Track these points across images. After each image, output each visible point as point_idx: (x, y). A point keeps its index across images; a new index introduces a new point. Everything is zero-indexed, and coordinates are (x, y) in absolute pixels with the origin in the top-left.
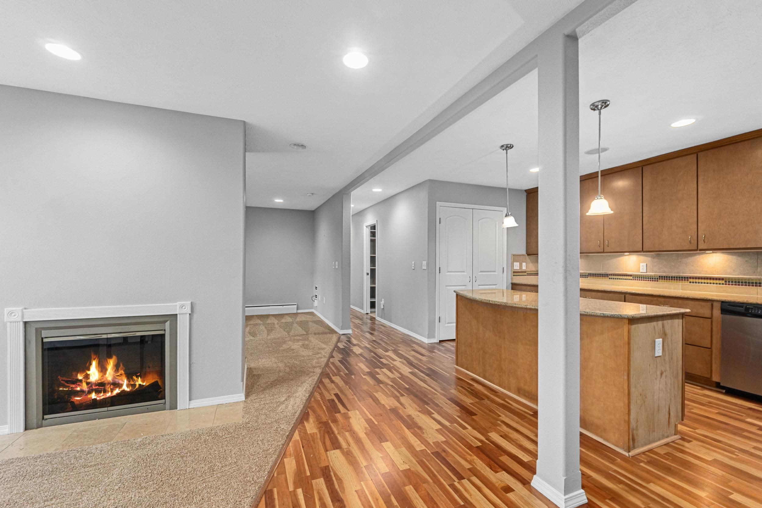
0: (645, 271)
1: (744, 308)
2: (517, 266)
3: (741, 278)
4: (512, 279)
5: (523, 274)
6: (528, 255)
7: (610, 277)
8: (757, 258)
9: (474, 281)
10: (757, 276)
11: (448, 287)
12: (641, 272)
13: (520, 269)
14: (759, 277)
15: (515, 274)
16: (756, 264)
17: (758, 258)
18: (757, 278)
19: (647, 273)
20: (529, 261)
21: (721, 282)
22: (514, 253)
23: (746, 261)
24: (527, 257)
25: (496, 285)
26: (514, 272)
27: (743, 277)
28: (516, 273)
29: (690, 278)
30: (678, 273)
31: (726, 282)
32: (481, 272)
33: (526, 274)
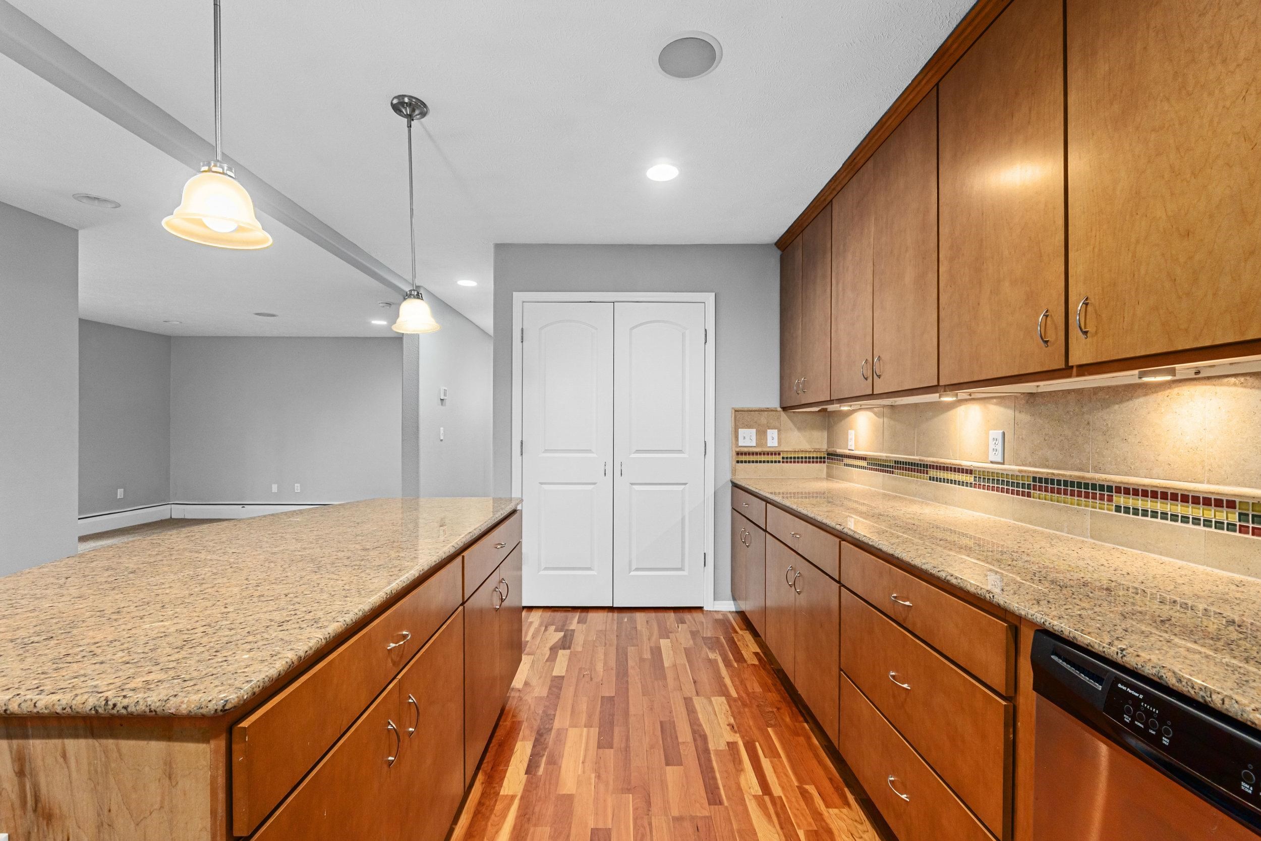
0: (1000, 460)
2: (748, 438)
4: (734, 471)
5: (774, 458)
6: (784, 409)
7: (933, 473)
9: (617, 473)
11: (545, 487)
12: (992, 462)
13: (757, 446)
15: (744, 458)
19: (1003, 463)
20: (791, 425)
21: (1222, 515)
22: (739, 406)
24: (783, 413)
25: (685, 484)
26: (738, 454)
28: (743, 456)
29: (1118, 490)
30: (1081, 470)
31: (1243, 516)
32: (638, 451)
33: (778, 458)
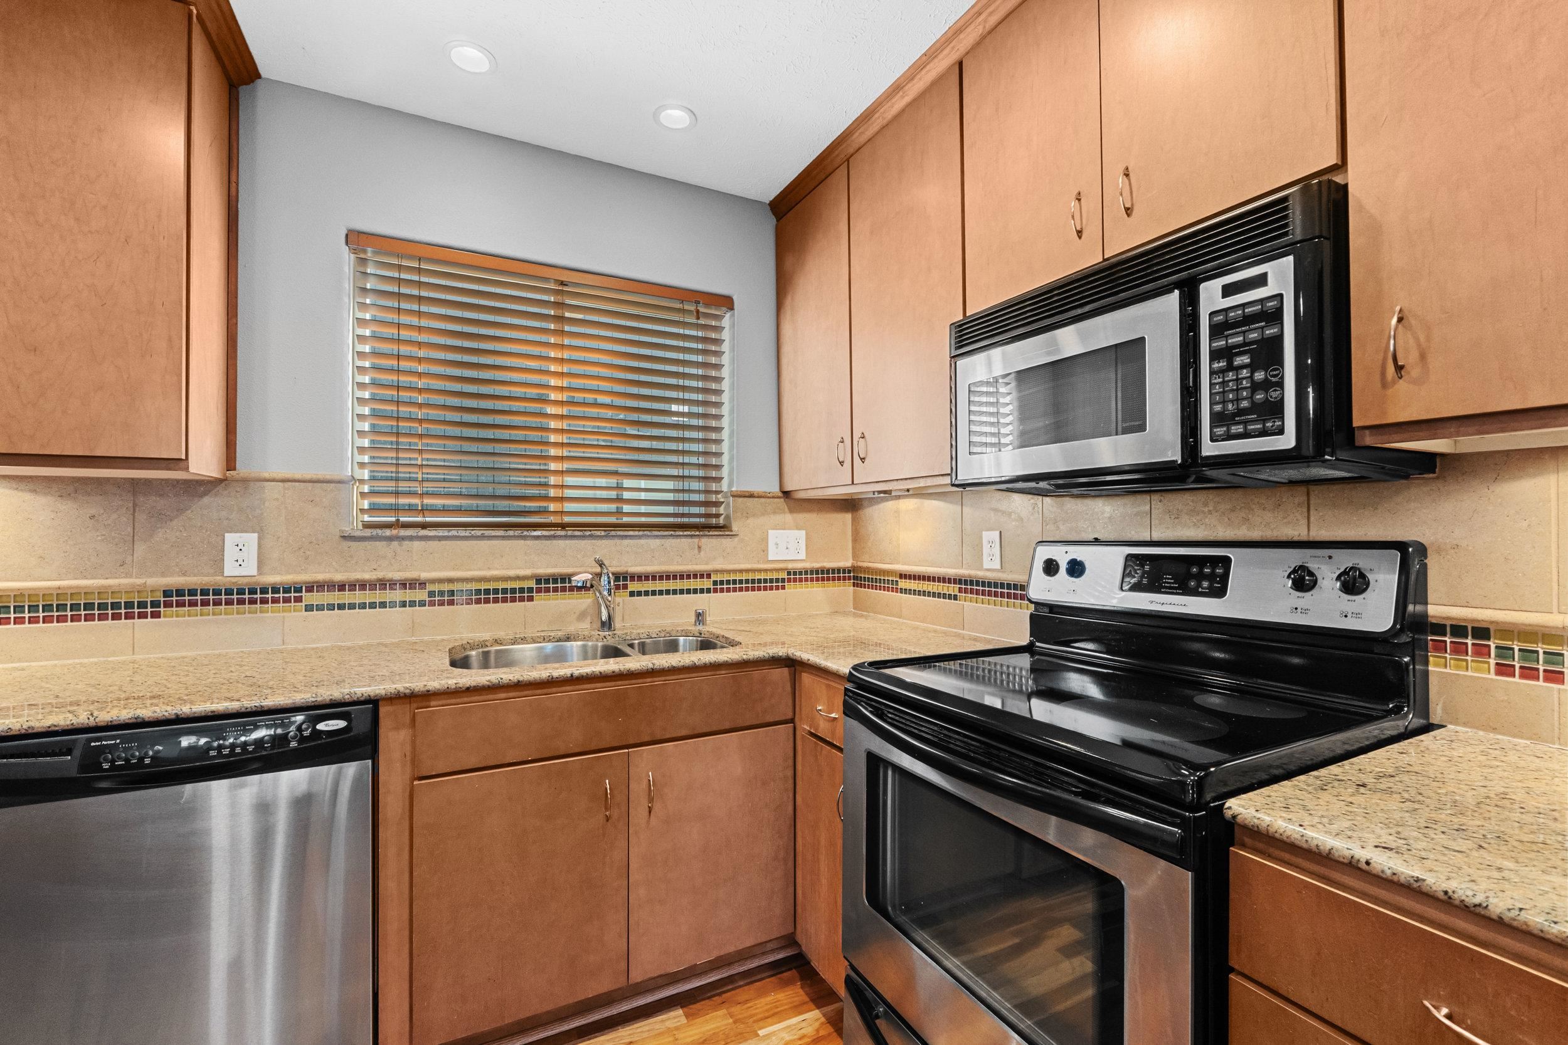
1: (77, 752)
3: (70, 588)
8: (131, 505)
10: (131, 577)
14: (139, 581)
16: (130, 529)
17: (135, 505)
18: (133, 586)
23: (92, 517)
27: (77, 587)
